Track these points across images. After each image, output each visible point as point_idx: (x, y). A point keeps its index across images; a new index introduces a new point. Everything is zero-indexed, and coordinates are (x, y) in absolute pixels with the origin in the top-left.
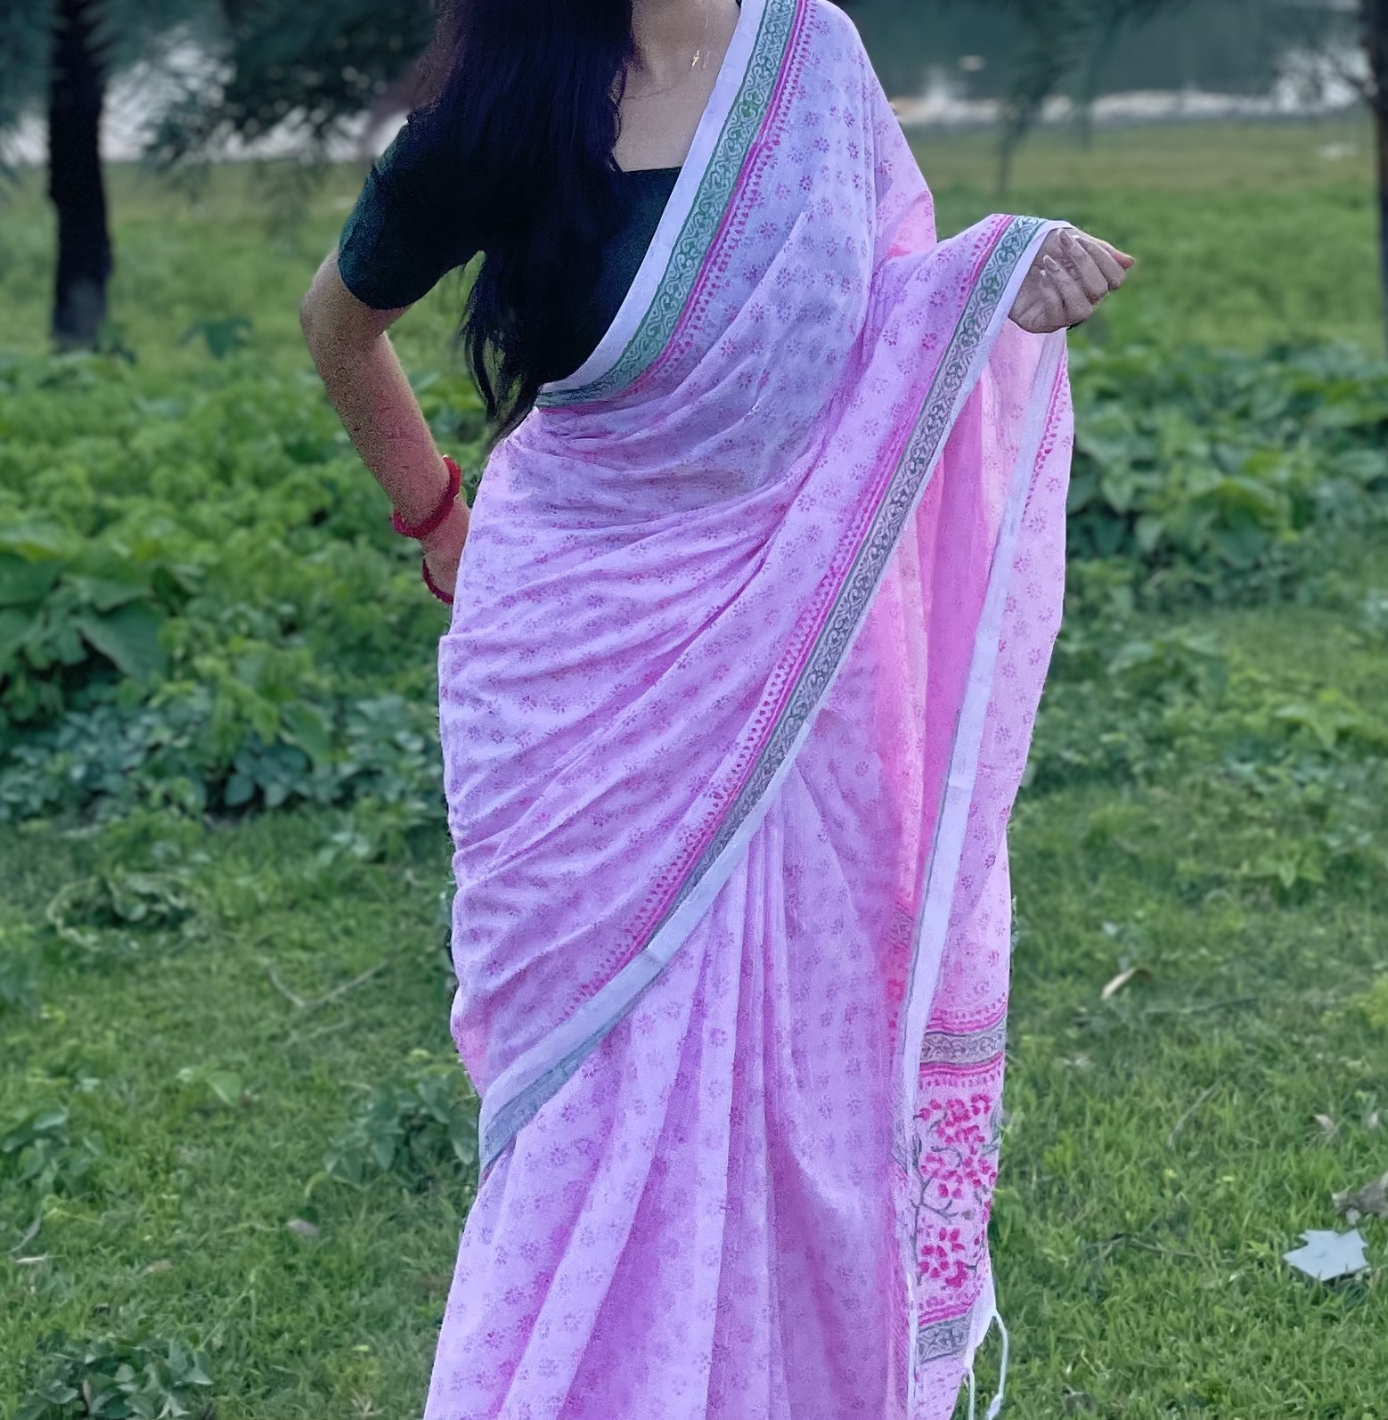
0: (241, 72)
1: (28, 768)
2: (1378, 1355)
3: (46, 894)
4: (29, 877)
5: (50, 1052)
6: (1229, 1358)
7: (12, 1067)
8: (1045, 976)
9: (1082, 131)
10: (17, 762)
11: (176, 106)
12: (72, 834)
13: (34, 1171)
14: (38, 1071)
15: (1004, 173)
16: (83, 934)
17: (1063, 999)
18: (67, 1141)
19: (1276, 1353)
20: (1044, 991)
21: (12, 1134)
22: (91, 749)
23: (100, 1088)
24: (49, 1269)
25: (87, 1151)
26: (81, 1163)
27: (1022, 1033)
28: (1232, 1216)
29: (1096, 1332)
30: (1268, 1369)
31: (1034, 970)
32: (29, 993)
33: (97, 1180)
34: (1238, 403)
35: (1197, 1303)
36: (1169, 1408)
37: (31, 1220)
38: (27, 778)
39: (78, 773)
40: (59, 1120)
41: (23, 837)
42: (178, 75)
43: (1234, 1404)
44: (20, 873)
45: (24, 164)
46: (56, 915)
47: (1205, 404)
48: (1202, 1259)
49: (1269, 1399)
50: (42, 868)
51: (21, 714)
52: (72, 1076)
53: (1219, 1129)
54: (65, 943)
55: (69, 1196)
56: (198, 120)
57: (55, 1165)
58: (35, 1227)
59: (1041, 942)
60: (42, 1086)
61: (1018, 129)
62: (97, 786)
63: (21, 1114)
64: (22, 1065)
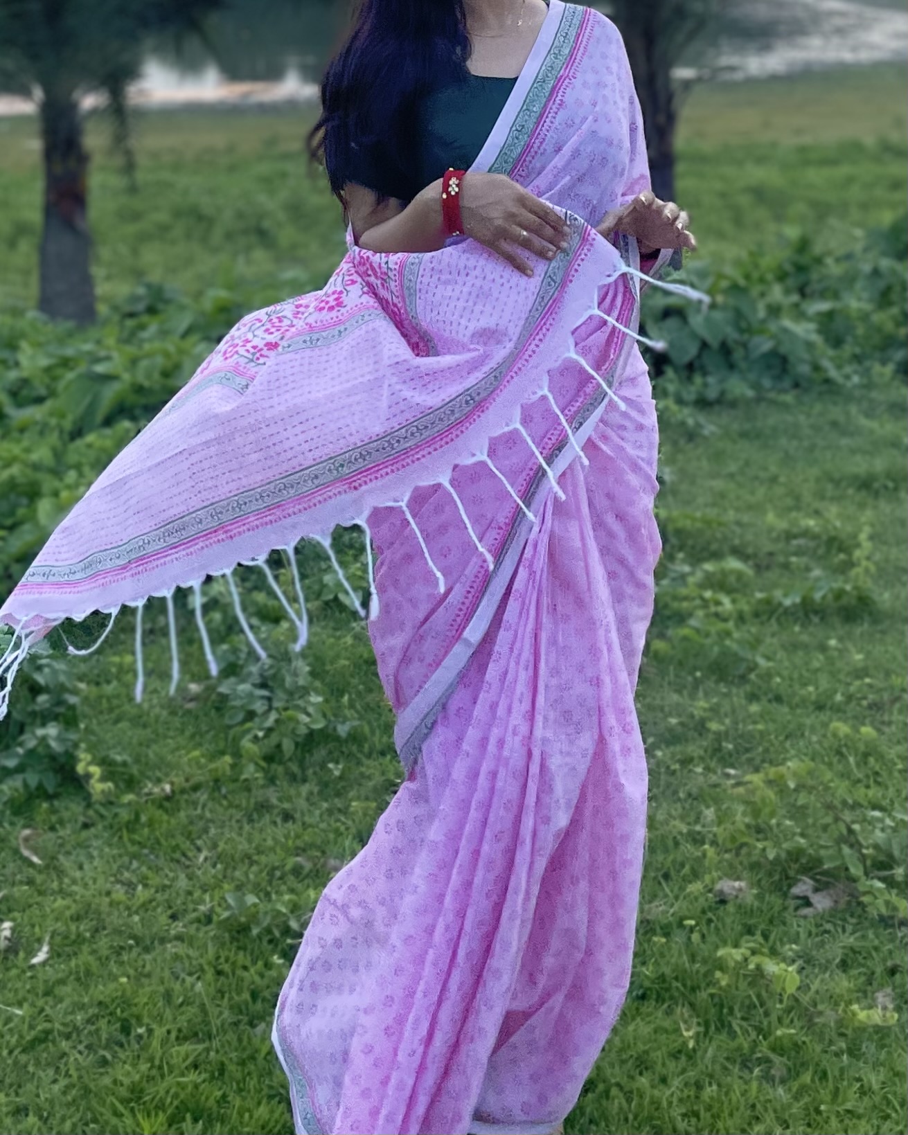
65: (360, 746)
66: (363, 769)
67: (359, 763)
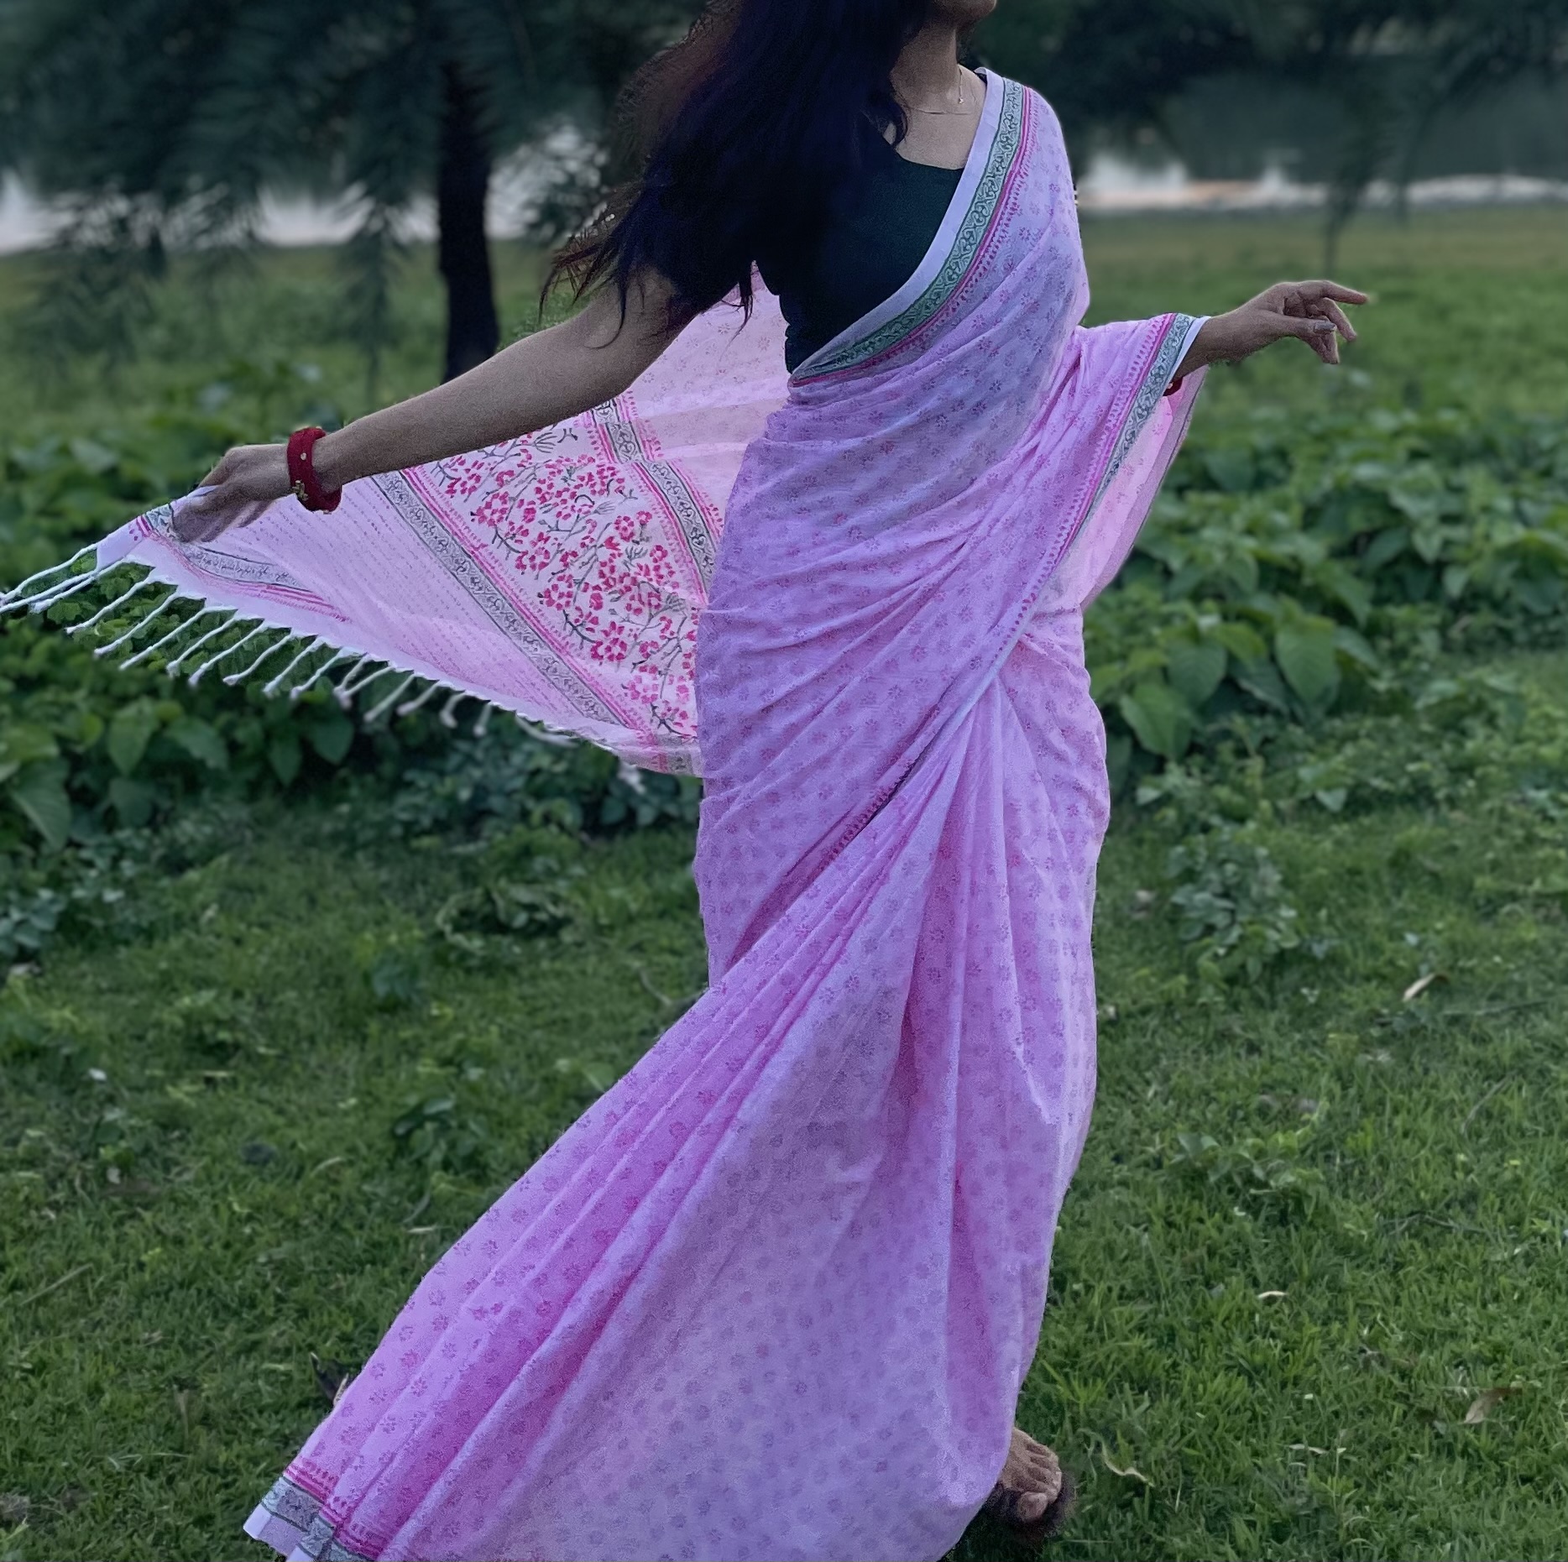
0: (614, 155)
1: (419, 790)
3: (435, 903)
4: (420, 888)
5: (439, 1045)
6: (1512, 1322)
7: (404, 1058)
8: (1351, 981)
9: (1401, 211)
10: (409, 785)
11: (556, 187)
12: (460, 850)
13: (424, 1150)
14: (429, 1061)
15: (1330, 252)
16: (469, 939)
17: (1367, 1002)
18: (454, 1123)
19: (1555, 1319)
20: (1350, 994)
21: (404, 1118)
22: (477, 773)
23: (485, 1078)
24: (438, 1238)
25: (473, 1134)
26: (467, 1144)
27: (1329, 1032)
28: (1518, 1196)
29: (1391, 1298)
30: (1547, 1332)
31: (1343, 976)
32: (419, 992)
33: (482, 1159)
34: (1541, 463)
35: (1484, 1273)
36: (1457, 1366)
37: (420, 1194)
38: (419, 799)
39: (465, 794)
40: (447, 1105)
41: (415, 852)
42: (558, 158)
43: (1516, 1362)
44: (412, 885)
45: (417, 243)
46: (445, 922)
47: (1510, 464)
48: (1489, 1234)
49: (1548, 1359)
50: (432, 880)
51: (413, 741)
52: (459, 1066)
53: (1508, 1119)
54: (453, 947)
55: (457, 1173)
56: (575, 200)
57: (443, 1145)
58: (425, 1201)
59: (1348, 950)
60: (431, 1075)
61: (1343, 211)
62: (482, 806)
63: (412, 1100)
64: (414, 1056)
65: (1341, 968)
66: (1344, 996)
67: (1339, 989)
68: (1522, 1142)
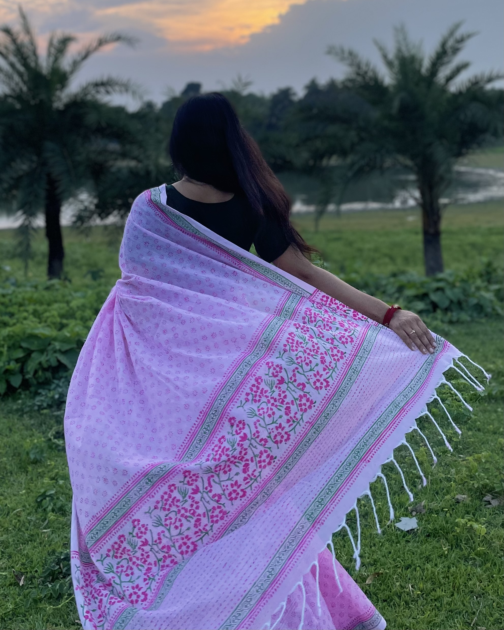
0: (100, 200)
1: (43, 395)
2: (421, 551)
3: (48, 430)
4: (43, 425)
5: (50, 474)
6: (379, 553)
7: (39, 478)
9: (338, 213)
10: (40, 394)
11: (81, 210)
12: (56, 413)
13: (46, 506)
14: (47, 479)
15: (317, 226)
16: (59, 441)
18: (55, 498)
19: (392, 551)
21: (40, 496)
22: (60, 390)
23: (64, 483)
24: (51, 533)
25: (61, 500)
26: (59, 504)
28: (381, 514)
29: (342, 546)
30: (390, 555)
32: (44, 457)
33: (64, 509)
34: (382, 289)
35: (370, 538)
36: (363, 566)
37: (46, 519)
38: (43, 398)
39: (57, 396)
40: (53, 492)
41: (42, 414)
42: (82, 201)
43: (381, 565)
44: (41, 425)
45: (39, 228)
46: (51, 436)
47: (373, 289)
48: (372, 526)
49: (391, 563)
50: (47, 423)
51: (40, 381)
52: (56, 480)
53: (377, 490)
54: (54, 443)
55: (56, 513)
56: (87, 214)
57: (52, 504)
58: (47, 522)
60: (48, 483)
61: (321, 213)
62: (62, 400)
63: (42, 491)
64: (42, 477)
68: (382, 497)
